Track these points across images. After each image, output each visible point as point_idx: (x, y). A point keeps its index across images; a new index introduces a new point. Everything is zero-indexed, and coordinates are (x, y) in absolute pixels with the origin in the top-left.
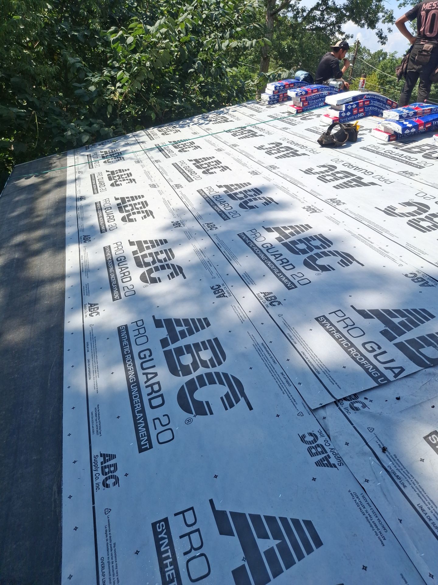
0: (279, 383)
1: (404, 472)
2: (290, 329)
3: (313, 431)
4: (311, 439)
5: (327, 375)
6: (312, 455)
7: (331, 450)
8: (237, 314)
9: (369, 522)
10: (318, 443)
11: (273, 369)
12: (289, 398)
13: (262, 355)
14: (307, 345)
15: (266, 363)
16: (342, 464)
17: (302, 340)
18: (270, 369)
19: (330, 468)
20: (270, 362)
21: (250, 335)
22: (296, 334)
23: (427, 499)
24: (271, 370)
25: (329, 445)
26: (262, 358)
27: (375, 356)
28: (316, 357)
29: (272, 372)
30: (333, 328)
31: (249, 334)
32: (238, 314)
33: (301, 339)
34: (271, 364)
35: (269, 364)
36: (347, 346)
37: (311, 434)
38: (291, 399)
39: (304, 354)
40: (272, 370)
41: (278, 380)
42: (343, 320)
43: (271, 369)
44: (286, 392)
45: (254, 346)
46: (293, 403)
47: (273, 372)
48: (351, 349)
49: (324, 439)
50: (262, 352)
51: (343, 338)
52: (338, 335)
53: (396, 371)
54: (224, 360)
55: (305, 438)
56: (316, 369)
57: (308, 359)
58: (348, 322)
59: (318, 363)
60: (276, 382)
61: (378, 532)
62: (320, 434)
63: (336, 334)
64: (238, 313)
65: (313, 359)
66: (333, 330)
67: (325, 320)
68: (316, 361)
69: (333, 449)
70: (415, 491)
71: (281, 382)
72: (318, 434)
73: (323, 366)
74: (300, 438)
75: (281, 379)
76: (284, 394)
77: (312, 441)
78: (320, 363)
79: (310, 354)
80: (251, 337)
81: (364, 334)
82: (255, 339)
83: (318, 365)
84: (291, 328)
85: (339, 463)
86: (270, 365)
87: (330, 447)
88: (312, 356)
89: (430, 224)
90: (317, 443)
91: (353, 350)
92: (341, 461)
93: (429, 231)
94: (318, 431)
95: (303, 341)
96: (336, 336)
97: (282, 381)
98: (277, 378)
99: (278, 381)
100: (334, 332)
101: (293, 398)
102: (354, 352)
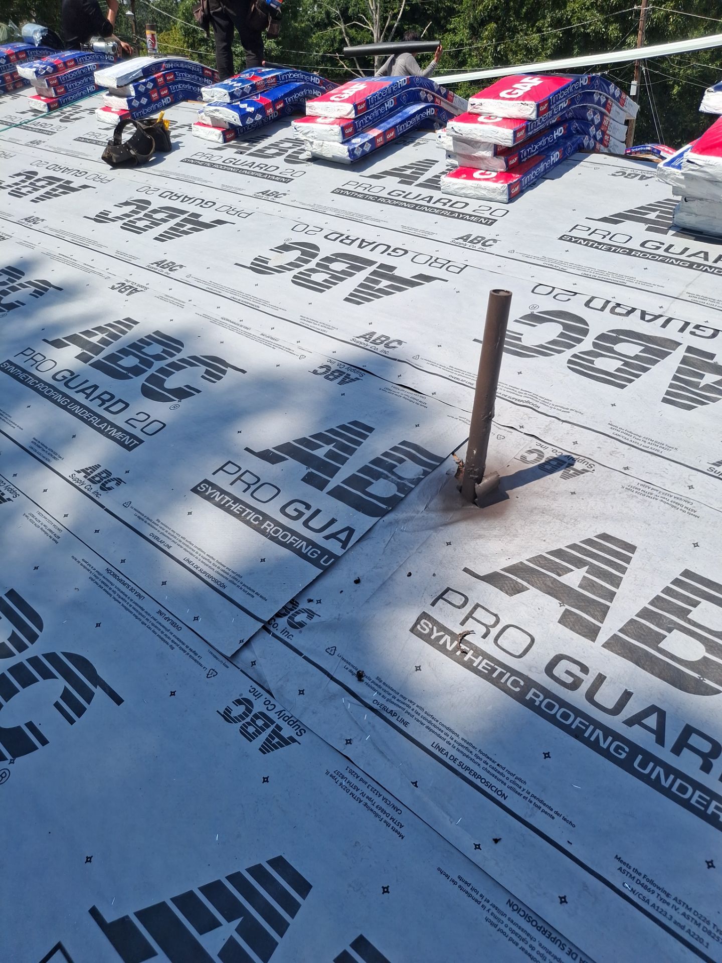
0: (159, 633)
1: (398, 700)
2: (153, 524)
3: (241, 695)
4: (241, 709)
5: (239, 584)
6: (250, 737)
7: (279, 715)
8: (42, 529)
9: (372, 810)
10: (255, 710)
11: (141, 611)
12: (185, 651)
13: (113, 591)
14: (191, 543)
15: (125, 604)
16: (303, 731)
17: (180, 538)
18: (134, 612)
19: (286, 748)
20: (131, 600)
21: (79, 562)
22: (166, 529)
23: (443, 728)
24: (137, 614)
25: (273, 706)
26: (114, 598)
27: (306, 524)
28: (211, 560)
29: (139, 616)
30: (227, 498)
31: (76, 560)
32: (44, 528)
33: (177, 536)
34: (134, 602)
35: (131, 603)
36: (257, 522)
37: (238, 702)
38: (188, 654)
39: (189, 562)
40: (140, 614)
41: (156, 627)
42: (239, 478)
43: (137, 611)
44: (175, 643)
45: (92, 580)
46: (193, 658)
47: (143, 616)
48: (265, 525)
49: (262, 699)
50: (112, 587)
51: (248, 510)
52: (238, 508)
53: (343, 536)
54: (40, 628)
55: (230, 713)
56: (218, 582)
57: (199, 569)
58: (247, 478)
59: (218, 570)
60: (154, 631)
61: (388, 820)
62: (254, 695)
63: (234, 506)
64: (42, 526)
65: (207, 565)
66: (228, 501)
67: (210, 488)
68: (214, 567)
69: (281, 712)
70: (422, 723)
71: (162, 629)
72: (251, 697)
73: (227, 571)
74: (223, 716)
75: (160, 624)
76: (173, 648)
77: (244, 713)
78: (222, 567)
79: (199, 557)
80: (81, 564)
81: (279, 491)
82: (90, 565)
83: (219, 573)
84: (153, 522)
85: (298, 731)
86: (134, 605)
87: (275, 710)
88: (204, 561)
89: (327, 277)
90: (253, 713)
91: (269, 525)
92: (299, 727)
93: (329, 288)
94: (250, 691)
95: (182, 539)
96: (235, 510)
97: (163, 627)
98: (153, 624)
99: (156, 630)
100: (230, 503)
101: (191, 650)
102: (271, 527)
